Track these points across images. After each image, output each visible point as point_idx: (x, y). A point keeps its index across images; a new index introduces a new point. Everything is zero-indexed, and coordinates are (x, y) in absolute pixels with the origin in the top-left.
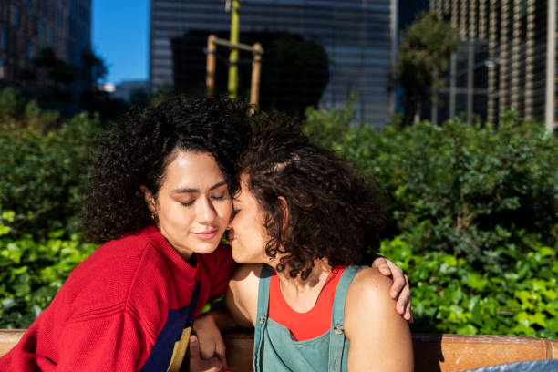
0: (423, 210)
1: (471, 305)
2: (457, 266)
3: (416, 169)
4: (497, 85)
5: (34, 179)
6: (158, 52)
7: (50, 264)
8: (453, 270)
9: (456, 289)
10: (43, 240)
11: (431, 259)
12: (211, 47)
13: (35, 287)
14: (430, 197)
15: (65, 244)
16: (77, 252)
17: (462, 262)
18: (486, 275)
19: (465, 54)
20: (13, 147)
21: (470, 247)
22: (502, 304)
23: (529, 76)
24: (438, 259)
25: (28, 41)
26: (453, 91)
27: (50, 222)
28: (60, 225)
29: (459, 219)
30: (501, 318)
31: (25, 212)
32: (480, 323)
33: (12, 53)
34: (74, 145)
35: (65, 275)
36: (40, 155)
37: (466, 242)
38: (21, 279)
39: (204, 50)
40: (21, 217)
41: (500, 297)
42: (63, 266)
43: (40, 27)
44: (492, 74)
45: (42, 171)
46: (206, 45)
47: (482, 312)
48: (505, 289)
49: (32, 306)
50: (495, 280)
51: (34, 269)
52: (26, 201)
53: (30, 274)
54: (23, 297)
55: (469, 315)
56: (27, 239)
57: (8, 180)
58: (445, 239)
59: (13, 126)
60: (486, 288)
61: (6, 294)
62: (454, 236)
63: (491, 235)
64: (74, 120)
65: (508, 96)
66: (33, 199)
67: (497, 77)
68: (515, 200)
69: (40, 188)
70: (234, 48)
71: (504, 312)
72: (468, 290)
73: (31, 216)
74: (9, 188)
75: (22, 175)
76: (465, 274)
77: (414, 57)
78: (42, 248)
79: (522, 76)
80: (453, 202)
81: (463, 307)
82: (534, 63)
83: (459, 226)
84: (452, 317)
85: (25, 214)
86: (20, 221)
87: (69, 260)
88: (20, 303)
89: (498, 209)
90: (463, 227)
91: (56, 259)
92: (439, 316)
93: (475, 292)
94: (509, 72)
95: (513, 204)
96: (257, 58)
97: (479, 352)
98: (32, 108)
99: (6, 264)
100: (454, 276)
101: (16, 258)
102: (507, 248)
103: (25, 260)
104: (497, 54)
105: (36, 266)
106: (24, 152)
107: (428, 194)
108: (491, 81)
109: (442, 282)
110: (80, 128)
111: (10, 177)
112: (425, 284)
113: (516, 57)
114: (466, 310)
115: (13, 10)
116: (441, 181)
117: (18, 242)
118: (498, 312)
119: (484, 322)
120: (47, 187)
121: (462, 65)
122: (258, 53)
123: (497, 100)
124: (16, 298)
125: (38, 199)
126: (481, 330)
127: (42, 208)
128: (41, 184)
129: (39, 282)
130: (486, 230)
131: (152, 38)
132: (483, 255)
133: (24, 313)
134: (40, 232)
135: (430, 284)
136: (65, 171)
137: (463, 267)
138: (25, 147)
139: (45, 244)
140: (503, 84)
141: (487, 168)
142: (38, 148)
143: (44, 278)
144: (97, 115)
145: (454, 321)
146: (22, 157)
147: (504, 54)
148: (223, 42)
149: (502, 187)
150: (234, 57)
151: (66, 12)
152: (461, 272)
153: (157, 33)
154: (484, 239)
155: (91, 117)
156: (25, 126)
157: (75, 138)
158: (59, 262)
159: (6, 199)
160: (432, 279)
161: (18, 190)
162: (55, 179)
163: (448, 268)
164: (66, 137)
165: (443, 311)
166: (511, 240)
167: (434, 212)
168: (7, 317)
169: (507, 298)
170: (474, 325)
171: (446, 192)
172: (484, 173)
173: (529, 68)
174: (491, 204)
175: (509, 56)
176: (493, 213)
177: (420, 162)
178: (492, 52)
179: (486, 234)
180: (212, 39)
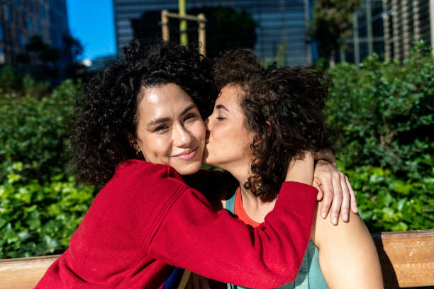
0: (352, 133)
1: (400, 206)
2: (384, 176)
3: (343, 100)
4: (391, 33)
5: (35, 135)
6: (122, 31)
7: (55, 201)
8: (381, 179)
9: (385, 194)
10: (47, 184)
11: (362, 172)
12: (164, 20)
13: (44, 221)
14: (357, 122)
15: (65, 185)
16: (75, 191)
17: (388, 172)
18: (409, 181)
19: (365, 10)
20: (16, 112)
21: (394, 159)
22: (425, 204)
23: (417, 23)
24: (368, 171)
25: (19, 32)
26: (357, 40)
27: (51, 168)
28: (59, 170)
29: (382, 138)
30: (427, 215)
31: (30, 162)
32: (409, 220)
33: (8, 42)
34: (64, 105)
35: (67, 209)
36: (37, 116)
37: (389, 156)
38: (33, 215)
39: (159, 23)
40: (28, 166)
41: (423, 198)
42: (65, 203)
43: (28, 20)
44: (386, 24)
45: (41, 128)
46: (160, 19)
47: (410, 211)
48: (426, 191)
49: (43, 236)
50: (417, 185)
51: (42, 207)
52: (30, 153)
53: (40, 211)
54: (35, 229)
55: (400, 215)
56: (33, 184)
57: (14, 138)
58: (372, 155)
59: (14, 95)
60: (411, 191)
61: (22, 228)
62: (380, 152)
63: (411, 148)
64: (62, 87)
65: (401, 41)
66: (35, 151)
67: (391, 26)
68: (430, 117)
69: (40, 143)
70: (183, 19)
71: (428, 210)
72: (395, 195)
73: (35, 165)
74: (16, 144)
75: (25, 133)
76: (391, 182)
77: (326, 14)
78: (47, 190)
79: (411, 24)
80: (376, 125)
81: (393, 208)
82: (420, 12)
83: (383, 143)
84: (386, 218)
85: (31, 163)
86: (27, 170)
87: (69, 197)
88: (33, 235)
89: (415, 126)
90: (386, 144)
91: (59, 198)
92: (374, 218)
93: (401, 196)
94: (400, 21)
95: (428, 121)
96: (202, 25)
97: (429, 244)
98: (28, 81)
99: (19, 204)
100: (383, 184)
101: (27, 199)
102: (423, 158)
103: (35, 200)
104: (390, 8)
105: (43, 204)
106: (25, 115)
107: (355, 119)
108: (386, 30)
109: (373, 190)
110: (67, 91)
111: (16, 135)
112: (360, 192)
113: (405, 9)
114: (396, 211)
115: (6, 8)
116: (366, 107)
117: (26, 187)
118: (424, 210)
119: (413, 220)
120: (46, 141)
121: (362, 19)
122: (203, 22)
123: (392, 45)
124: (30, 231)
125: (39, 151)
126: (411, 226)
127: (43, 158)
128: (41, 139)
129: (47, 216)
130: (406, 144)
131: (116, 20)
132: (405, 165)
133: (37, 243)
134: (44, 177)
135: (363, 193)
136: (58, 127)
137: (389, 176)
138: (25, 111)
139: (49, 187)
140: (396, 32)
141: (404, 93)
142: (36, 111)
143: (51, 213)
144: (79, 80)
145: (388, 220)
146: (24, 119)
147: (395, 7)
148: (174, 15)
149: (418, 107)
150: (183, 26)
151: (47, 7)
152: (388, 180)
153: (120, 16)
154: (406, 152)
155: (75, 83)
156: (23, 95)
157: (64, 99)
158: (61, 199)
159: (14, 153)
160: (365, 188)
161: (23, 145)
162: (51, 134)
163: (377, 178)
164: (57, 99)
165: (377, 213)
166: (426, 151)
167: (362, 134)
168: (24, 247)
169: (428, 199)
170: (405, 222)
171: (370, 116)
172: (402, 97)
173: (416, 17)
174: (409, 123)
175: (399, 9)
176: (411, 130)
177: (345, 94)
178: (385, 7)
179: (406, 148)
180: (165, 13)
